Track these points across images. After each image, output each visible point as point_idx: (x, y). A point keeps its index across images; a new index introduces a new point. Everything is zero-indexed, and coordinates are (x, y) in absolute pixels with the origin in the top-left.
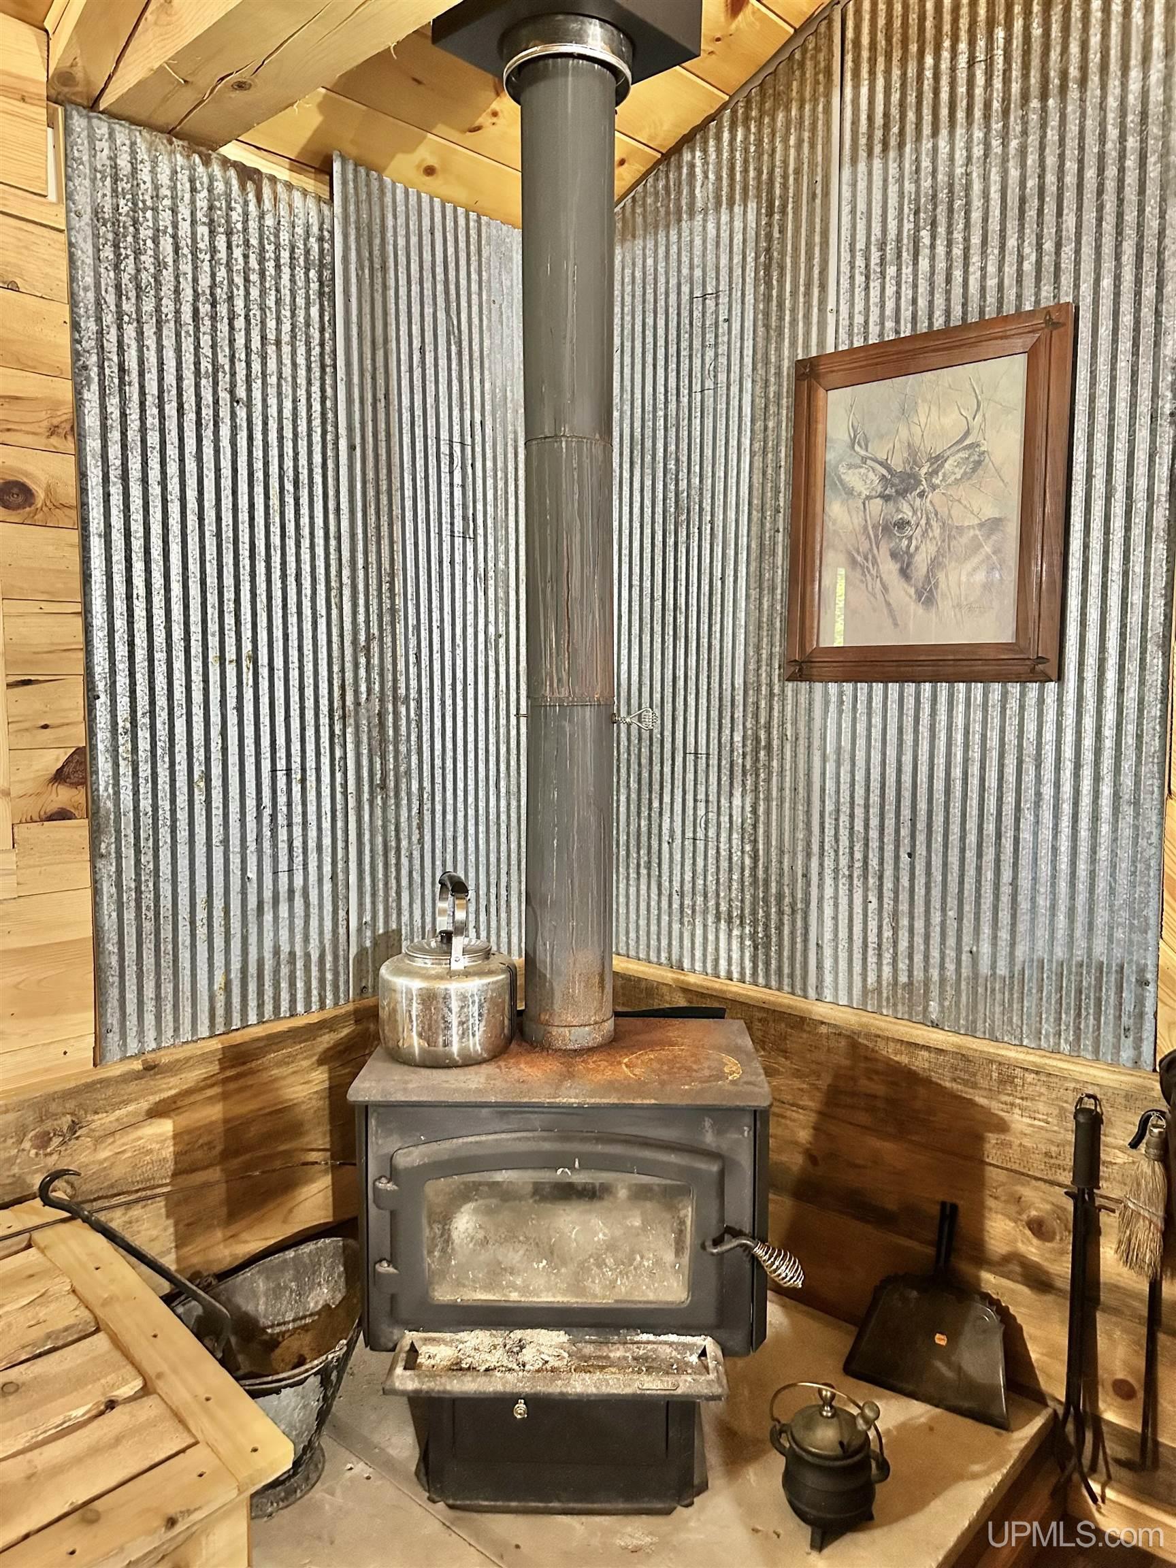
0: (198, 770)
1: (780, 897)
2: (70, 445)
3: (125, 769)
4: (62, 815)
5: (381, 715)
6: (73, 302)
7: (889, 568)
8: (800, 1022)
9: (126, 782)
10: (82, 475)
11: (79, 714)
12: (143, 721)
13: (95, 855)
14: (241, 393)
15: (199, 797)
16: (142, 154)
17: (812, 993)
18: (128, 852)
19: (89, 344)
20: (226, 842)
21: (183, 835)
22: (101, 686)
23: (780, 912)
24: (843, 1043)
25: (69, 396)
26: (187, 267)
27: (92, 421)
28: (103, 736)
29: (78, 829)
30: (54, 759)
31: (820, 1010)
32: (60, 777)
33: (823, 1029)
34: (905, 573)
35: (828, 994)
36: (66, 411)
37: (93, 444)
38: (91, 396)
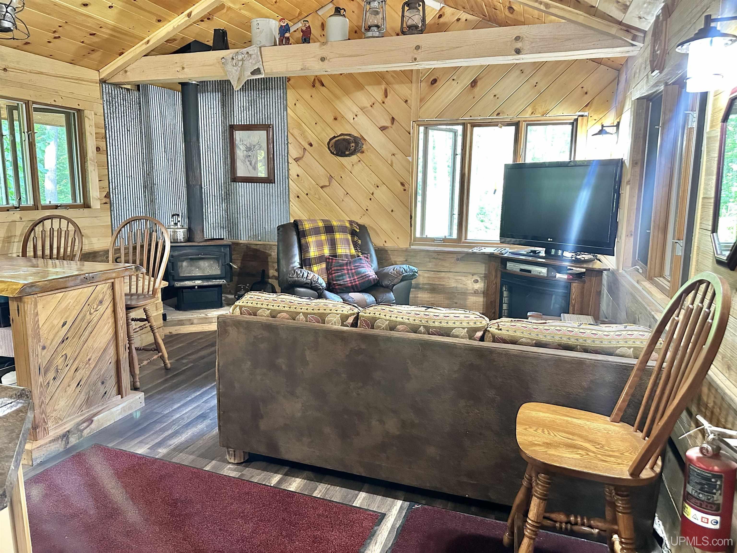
0: (124, 196)
1: (233, 222)
2: (104, 140)
3: (114, 196)
4: (106, 203)
5: (151, 187)
6: (104, 116)
7: (248, 163)
8: (238, 244)
9: (114, 198)
10: (107, 145)
11: (108, 186)
12: (116, 187)
13: (111, 210)
14: (128, 129)
15: (125, 201)
16: (113, 89)
17: (239, 239)
18: (115, 210)
19: (107, 123)
20: (129, 210)
21: (122, 208)
22: (110, 181)
23: (233, 225)
24: (245, 247)
25: (104, 132)
26: (120, 108)
27: (108, 136)
28: (111, 190)
29: (108, 206)
30: (105, 194)
31: (241, 242)
32: (105, 197)
33: (242, 245)
34: (251, 164)
35: (242, 239)
36: (104, 135)
37: (108, 140)
38: (107, 131)
